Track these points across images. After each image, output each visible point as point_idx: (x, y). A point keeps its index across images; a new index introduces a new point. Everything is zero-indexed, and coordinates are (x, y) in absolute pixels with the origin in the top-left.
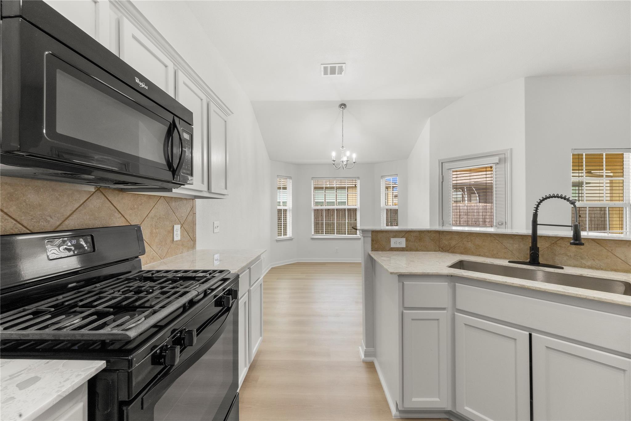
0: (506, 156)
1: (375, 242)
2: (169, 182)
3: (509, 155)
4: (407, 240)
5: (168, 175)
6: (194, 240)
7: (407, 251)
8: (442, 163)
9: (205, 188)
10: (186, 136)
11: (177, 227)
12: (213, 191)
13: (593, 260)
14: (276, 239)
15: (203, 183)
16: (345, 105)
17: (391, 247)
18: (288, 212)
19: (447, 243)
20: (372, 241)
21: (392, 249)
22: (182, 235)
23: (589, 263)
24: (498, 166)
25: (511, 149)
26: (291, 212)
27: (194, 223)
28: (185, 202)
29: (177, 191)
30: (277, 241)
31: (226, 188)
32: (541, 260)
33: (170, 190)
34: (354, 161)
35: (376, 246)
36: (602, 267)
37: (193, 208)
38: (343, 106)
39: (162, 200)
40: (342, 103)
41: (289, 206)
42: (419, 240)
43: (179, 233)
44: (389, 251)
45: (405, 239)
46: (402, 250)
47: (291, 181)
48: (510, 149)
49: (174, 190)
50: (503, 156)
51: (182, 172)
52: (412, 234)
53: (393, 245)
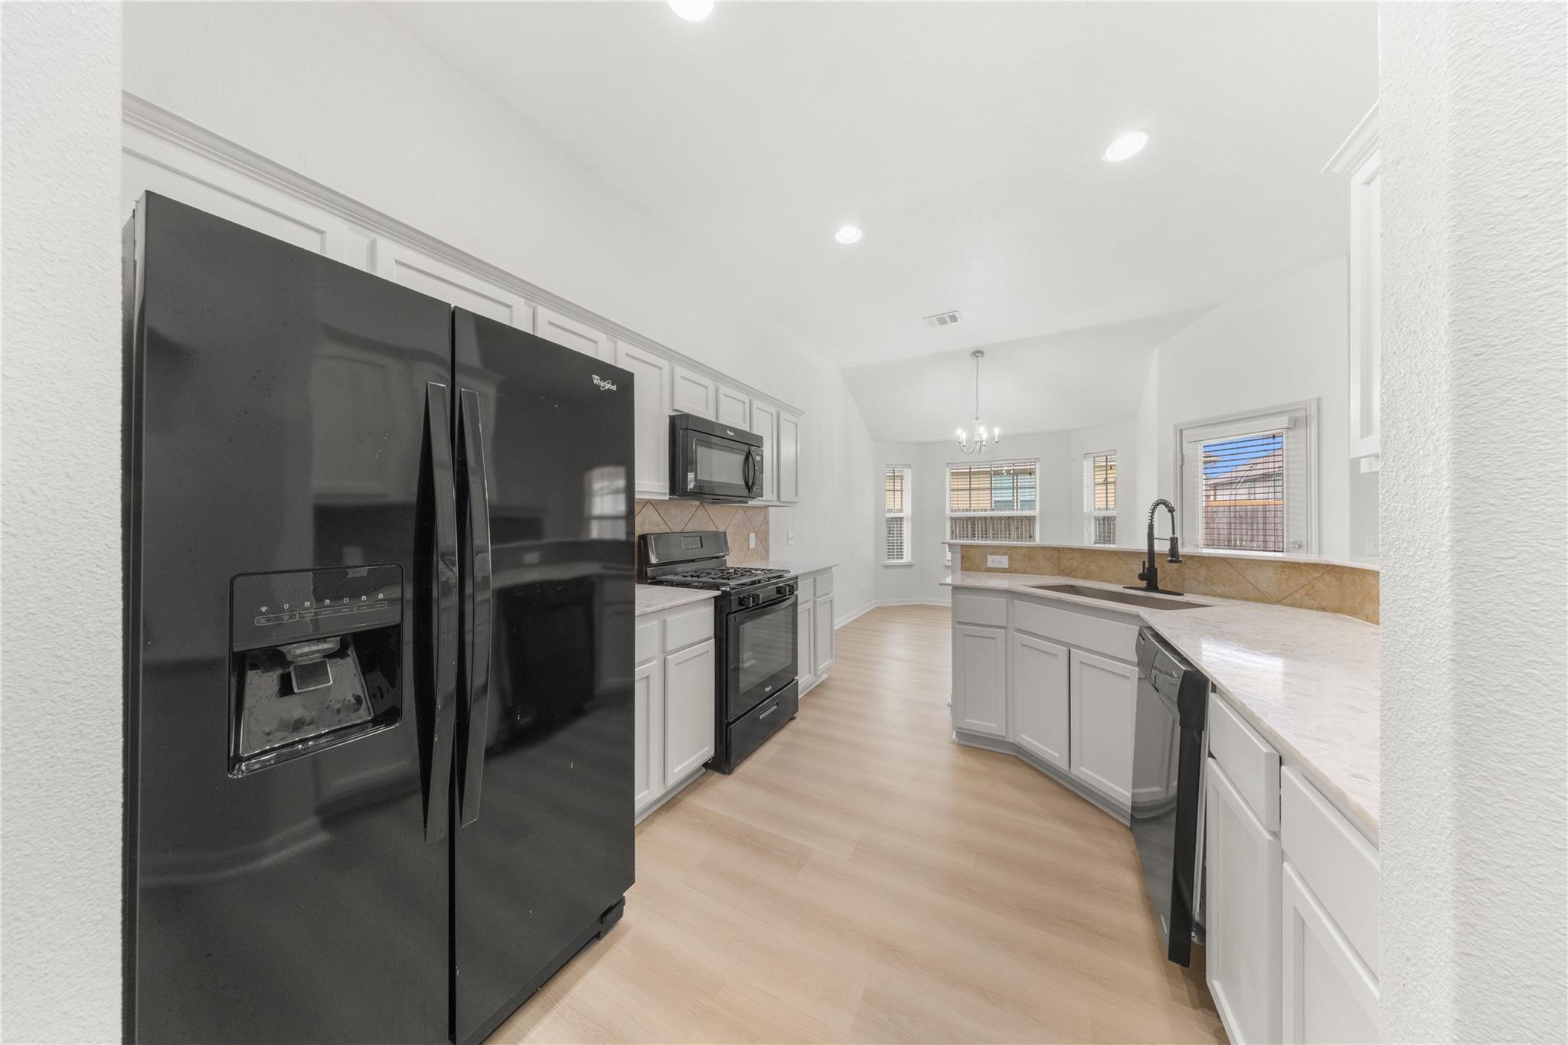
0: (1308, 414)
1: (965, 560)
2: (745, 497)
3: (1313, 411)
4: (1010, 559)
5: (745, 492)
6: (767, 550)
7: (1011, 572)
8: (1181, 431)
9: (775, 498)
10: (758, 458)
11: (752, 535)
12: (782, 500)
13: (1224, 585)
14: (884, 563)
15: (773, 493)
16: (981, 352)
17: (989, 566)
18: (905, 522)
19: (1067, 564)
20: (962, 557)
21: (989, 570)
22: (756, 543)
23: (1219, 591)
24: (1291, 433)
25: (1318, 399)
26: (909, 521)
27: (767, 532)
28: (759, 510)
29: (751, 503)
30: (886, 567)
31: (796, 495)
32: (1160, 586)
33: (747, 502)
34: (996, 440)
35: (968, 565)
36: (1233, 595)
37: (766, 516)
38: (978, 353)
39: (740, 510)
40: (975, 350)
41: (907, 512)
42: (1029, 558)
43: (754, 541)
44: (985, 571)
45: (1007, 557)
46: (1003, 571)
47: (910, 472)
48: (1316, 400)
49: (749, 502)
50: (1302, 414)
51: (755, 489)
52: (1017, 551)
53: (990, 564)
